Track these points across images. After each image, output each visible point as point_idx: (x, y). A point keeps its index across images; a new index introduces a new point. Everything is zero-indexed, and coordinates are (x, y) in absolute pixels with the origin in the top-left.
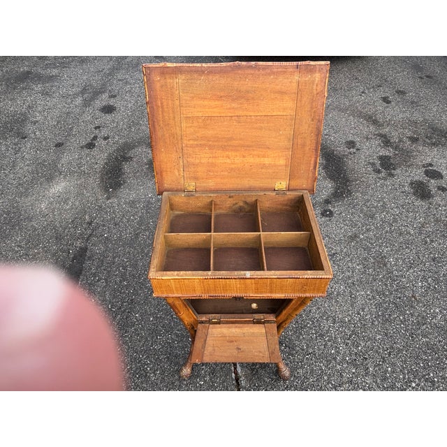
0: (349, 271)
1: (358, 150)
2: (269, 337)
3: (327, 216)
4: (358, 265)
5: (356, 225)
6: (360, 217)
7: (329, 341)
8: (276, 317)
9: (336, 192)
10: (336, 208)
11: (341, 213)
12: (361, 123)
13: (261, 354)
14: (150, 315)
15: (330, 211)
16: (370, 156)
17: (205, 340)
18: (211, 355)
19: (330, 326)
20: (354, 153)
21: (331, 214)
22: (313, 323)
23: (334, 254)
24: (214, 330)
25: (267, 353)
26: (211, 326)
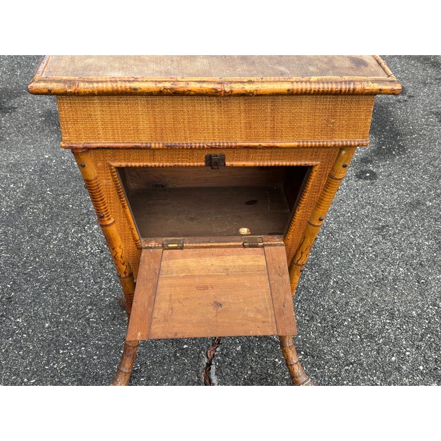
0: (412, 249)
1: (410, 97)
2: (274, 277)
3: (366, 178)
4: (427, 240)
5: (417, 189)
6: (423, 179)
7: (384, 344)
8: (284, 239)
9: (380, 148)
10: (381, 168)
11: (390, 175)
12: (413, 65)
13: (260, 316)
14: (45, 319)
15: (371, 172)
16: (432, 104)
17: (156, 287)
18: (166, 320)
19: (385, 324)
20: (406, 101)
21: (374, 176)
22: (354, 319)
23: (383, 227)
24: (171, 262)
25: (271, 312)
26: (166, 252)
